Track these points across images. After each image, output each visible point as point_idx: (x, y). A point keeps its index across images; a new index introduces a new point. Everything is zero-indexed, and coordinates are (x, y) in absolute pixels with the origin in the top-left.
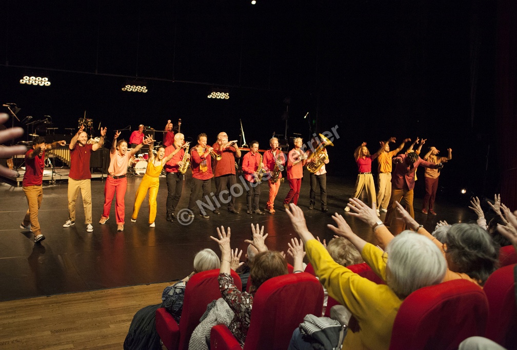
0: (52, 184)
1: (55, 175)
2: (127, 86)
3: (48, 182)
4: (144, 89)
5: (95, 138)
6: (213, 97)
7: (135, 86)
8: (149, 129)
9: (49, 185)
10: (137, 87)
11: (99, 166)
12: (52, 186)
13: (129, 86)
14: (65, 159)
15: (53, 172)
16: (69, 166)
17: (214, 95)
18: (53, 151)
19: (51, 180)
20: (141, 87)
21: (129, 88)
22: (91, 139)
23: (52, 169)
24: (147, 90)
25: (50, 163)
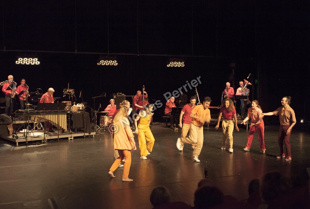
0: (44, 143)
1: (46, 136)
2: (101, 61)
3: (41, 142)
4: (115, 63)
5: (77, 105)
6: (172, 66)
7: (107, 61)
8: (121, 95)
9: (42, 144)
10: (109, 62)
11: (82, 127)
12: (44, 144)
13: (103, 61)
14: (54, 122)
15: (45, 134)
16: (58, 128)
17: (171, 64)
18: (44, 117)
19: (43, 140)
20: (113, 61)
21: (103, 63)
22: (74, 105)
23: (44, 131)
24: (117, 64)
25: (42, 126)
